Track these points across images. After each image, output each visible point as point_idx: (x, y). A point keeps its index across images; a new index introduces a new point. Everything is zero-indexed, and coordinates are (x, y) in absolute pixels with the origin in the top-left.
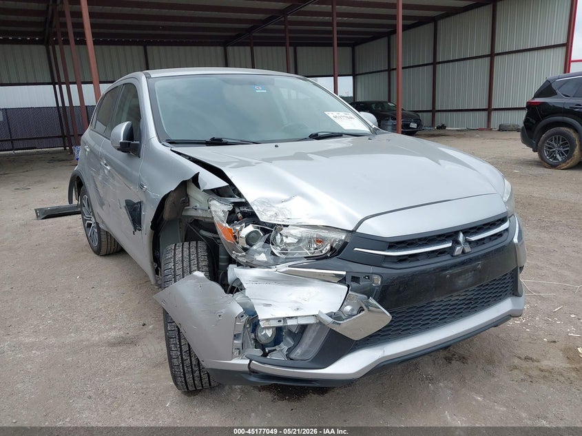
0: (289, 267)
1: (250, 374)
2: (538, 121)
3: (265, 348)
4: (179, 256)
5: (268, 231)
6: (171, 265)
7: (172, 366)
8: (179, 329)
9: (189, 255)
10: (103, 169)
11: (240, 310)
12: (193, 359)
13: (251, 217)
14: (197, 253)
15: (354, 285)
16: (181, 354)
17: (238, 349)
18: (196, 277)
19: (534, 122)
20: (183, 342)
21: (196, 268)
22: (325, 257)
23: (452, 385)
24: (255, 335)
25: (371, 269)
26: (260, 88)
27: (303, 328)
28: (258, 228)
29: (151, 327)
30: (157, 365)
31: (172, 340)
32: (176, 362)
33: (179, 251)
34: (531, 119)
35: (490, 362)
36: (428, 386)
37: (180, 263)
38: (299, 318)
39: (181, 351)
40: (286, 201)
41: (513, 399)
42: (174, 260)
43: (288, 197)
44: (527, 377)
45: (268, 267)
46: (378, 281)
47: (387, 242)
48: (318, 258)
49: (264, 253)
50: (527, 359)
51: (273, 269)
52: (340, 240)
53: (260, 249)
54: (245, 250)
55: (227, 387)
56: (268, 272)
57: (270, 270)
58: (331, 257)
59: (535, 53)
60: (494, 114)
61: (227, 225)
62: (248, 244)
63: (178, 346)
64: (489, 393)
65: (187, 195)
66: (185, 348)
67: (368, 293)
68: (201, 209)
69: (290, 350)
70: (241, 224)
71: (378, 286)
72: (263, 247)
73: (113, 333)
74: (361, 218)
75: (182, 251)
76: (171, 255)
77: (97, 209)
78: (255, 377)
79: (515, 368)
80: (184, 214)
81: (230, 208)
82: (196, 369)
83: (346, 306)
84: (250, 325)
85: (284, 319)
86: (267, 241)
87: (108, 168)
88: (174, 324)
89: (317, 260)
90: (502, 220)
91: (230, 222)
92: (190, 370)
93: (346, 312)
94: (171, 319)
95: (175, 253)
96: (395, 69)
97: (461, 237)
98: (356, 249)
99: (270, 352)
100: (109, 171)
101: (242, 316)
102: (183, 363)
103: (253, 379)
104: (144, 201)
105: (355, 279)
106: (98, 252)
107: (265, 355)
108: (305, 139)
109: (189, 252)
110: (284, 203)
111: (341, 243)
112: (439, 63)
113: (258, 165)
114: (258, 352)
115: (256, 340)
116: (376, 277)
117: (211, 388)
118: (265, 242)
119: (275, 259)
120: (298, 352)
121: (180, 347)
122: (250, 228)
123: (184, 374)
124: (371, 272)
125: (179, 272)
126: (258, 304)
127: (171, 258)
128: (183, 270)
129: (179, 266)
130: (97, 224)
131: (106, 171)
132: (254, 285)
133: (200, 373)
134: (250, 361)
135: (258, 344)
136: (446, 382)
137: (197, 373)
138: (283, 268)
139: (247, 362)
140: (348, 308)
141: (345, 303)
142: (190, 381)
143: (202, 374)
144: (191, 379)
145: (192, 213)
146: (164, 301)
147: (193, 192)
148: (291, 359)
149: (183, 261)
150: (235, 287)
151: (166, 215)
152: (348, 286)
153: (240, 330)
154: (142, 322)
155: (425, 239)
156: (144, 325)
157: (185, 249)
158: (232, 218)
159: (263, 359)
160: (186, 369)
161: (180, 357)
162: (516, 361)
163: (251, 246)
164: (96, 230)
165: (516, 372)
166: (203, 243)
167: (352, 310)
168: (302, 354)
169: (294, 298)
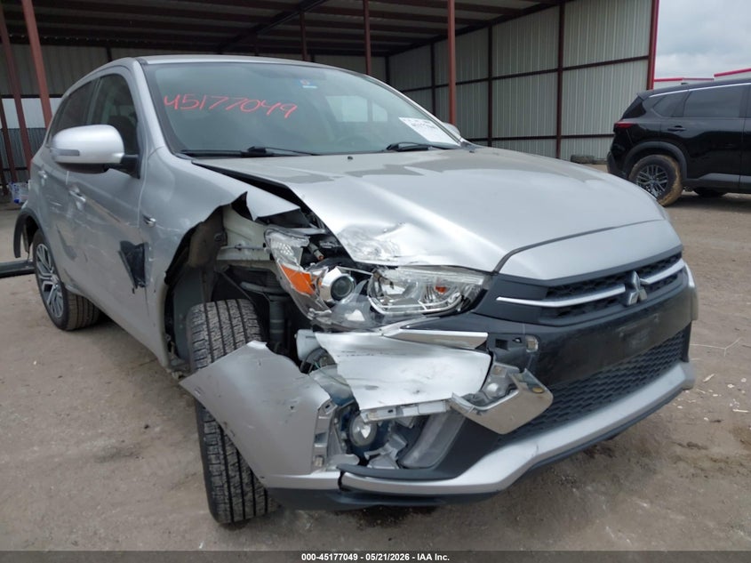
0: (402, 328)
1: (339, 494)
2: (629, 148)
3: (362, 453)
4: (214, 321)
5: (364, 277)
6: (204, 335)
7: (210, 488)
8: (222, 430)
9: (230, 319)
10: (74, 201)
11: (324, 397)
12: (245, 475)
13: (338, 255)
14: (242, 316)
15: (500, 352)
16: (227, 470)
17: (320, 456)
18: (253, 350)
19: (623, 149)
20: (229, 450)
21: (242, 338)
22: (453, 313)
23: (603, 489)
24: (348, 435)
25: (523, 328)
26: (308, 83)
27: (423, 421)
28: (347, 272)
29: (157, 429)
30: (177, 486)
31: (211, 448)
32: (217, 481)
33: (212, 313)
34: (619, 147)
35: (645, 452)
36: (572, 492)
37: (217, 330)
38: (420, 406)
39: (226, 464)
40: (390, 230)
41: (689, 502)
42: (208, 327)
43: (392, 225)
44: (699, 471)
45: (368, 330)
46: (534, 346)
47: (546, 287)
48: (443, 315)
49: (359, 309)
50: (690, 445)
51: (377, 334)
52: (477, 286)
53: (354, 304)
54: (330, 306)
55: (287, 513)
56: (370, 337)
57: (372, 334)
58: (463, 311)
59: (612, 67)
60: (564, 143)
61: (302, 269)
62: (334, 296)
63: (222, 457)
64: (657, 496)
65: (223, 229)
66: (232, 459)
67: (520, 362)
68: (249, 249)
69: (402, 454)
70: (320, 266)
71: (535, 353)
72: (358, 300)
73: (101, 443)
74: (504, 253)
75: (218, 313)
76: (201, 319)
77: (63, 262)
78: (346, 496)
79: (679, 459)
80: (219, 258)
81: (305, 242)
82: (248, 489)
83: (489, 384)
84: (339, 419)
85: (398, 408)
86: (364, 292)
87: (83, 199)
88: (214, 423)
89: (441, 317)
90: (675, 257)
91: (305, 264)
92: (239, 491)
93: (491, 392)
94: (210, 416)
95: (207, 317)
96: (447, 85)
97: (635, 279)
98: (500, 299)
99: (372, 457)
100: (85, 205)
101: (327, 407)
102: (228, 482)
103: (345, 500)
104: (150, 242)
105: (501, 343)
106: (63, 325)
107: (363, 462)
108: (382, 151)
109: (229, 315)
110: (387, 235)
111: (478, 291)
112: (496, 78)
113: (337, 180)
114: (352, 460)
115: (348, 441)
116: (531, 339)
117: (267, 515)
118: (361, 294)
119: (378, 319)
120: (414, 457)
121: (225, 458)
122: (336, 273)
123: (230, 499)
124: (524, 332)
125: (217, 344)
126: (358, 387)
127: (202, 324)
128: (223, 341)
129: (216, 336)
130: (62, 284)
131: (78, 204)
132: (350, 359)
133: (254, 495)
134: (342, 473)
135: (351, 448)
136: (594, 484)
137: (249, 496)
138: (391, 330)
139: (336, 475)
140: (493, 387)
141: (489, 380)
142: (238, 508)
143: (257, 496)
144: (240, 505)
145: (232, 256)
146: (199, 390)
147: (235, 224)
148: (405, 467)
149: (221, 328)
150: (310, 365)
151: (193, 259)
152: (491, 354)
153: (325, 428)
154: (143, 424)
155: (592, 282)
156: (147, 427)
157: (221, 311)
158: (307, 259)
159: (361, 469)
160: (232, 490)
161: (224, 473)
162: (678, 450)
163: (339, 299)
164: (60, 294)
165: (682, 465)
166: (246, 301)
167: (499, 389)
168: (421, 459)
169: (410, 375)
